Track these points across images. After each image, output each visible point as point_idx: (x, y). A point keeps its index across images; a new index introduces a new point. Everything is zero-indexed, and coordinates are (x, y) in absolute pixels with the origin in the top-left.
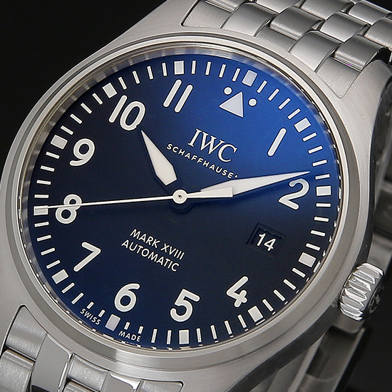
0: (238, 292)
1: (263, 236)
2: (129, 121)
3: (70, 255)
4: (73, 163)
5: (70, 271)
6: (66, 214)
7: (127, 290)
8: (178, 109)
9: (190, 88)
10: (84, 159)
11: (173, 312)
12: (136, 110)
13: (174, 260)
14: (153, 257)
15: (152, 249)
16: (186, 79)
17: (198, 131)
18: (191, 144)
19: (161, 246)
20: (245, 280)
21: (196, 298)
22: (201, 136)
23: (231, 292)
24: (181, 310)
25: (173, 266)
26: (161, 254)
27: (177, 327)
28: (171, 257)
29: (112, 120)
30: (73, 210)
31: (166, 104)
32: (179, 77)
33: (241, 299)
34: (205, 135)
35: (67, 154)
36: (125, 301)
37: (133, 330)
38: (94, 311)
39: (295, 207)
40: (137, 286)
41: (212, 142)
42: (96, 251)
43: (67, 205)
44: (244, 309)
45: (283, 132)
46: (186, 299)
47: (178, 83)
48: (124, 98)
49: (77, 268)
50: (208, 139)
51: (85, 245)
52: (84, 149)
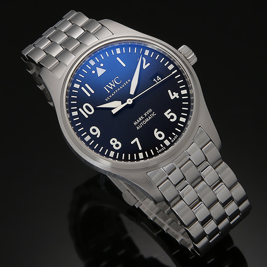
0: (173, 95)
1: (154, 80)
2: (90, 111)
3: (134, 150)
4: (98, 136)
5: (140, 152)
6: (117, 145)
7: (156, 133)
8: (93, 92)
9: (86, 85)
10: (98, 131)
11: (171, 120)
12: (87, 107)
13: (152, 113)
14: (147, 120)
15: (144, 120)
16: (82, 85)
17: (105, 88)
18: (109, 92)
19: (144, 116)
20: (169, 91)
21: (170, 110)
22: (107, 87)
23: (172, 98)
24: (172, 117)
26: (147, 117)
27: (178, 121)
28: (150, 114)
29: (87, 117)
30: (117, 142)
31: (89, 95)
32: (80, 87)
33: (176, 95)
34: (107, 86)
35: (93, 137)
36: (160, 136)
37: (173, 137)
38: (160, 148)
39: (149, 64)
40: (156, 130)
41: (111, 84)
42: (136, 140)
43: (114, 145)
44: (180, 95)
45: (118, 58)
46: (168, 114)
47: (83, 88)
48: (80, 109)
49: (140, 149)
50: (110, 85)
51: (132, 143)
52: (94, 130)
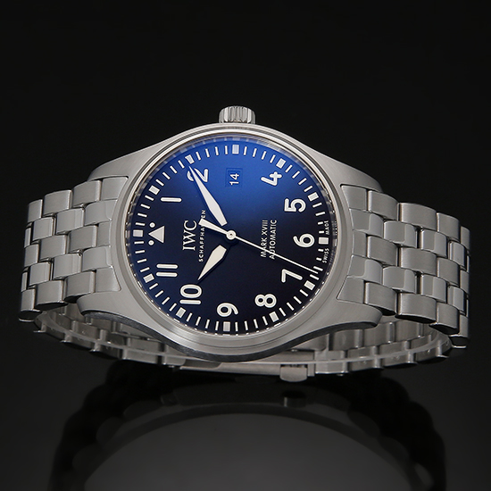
0: (272, 179)
1: (232, 183)
2: (196, 291)
3: (293, 286)
4: (236, 312)
5: (304, 281)
6: (270, 301)
7: (300, 243)
8: (176, 267)
9: (159, 266)
10: (230, 307)
11: (301, 210)
12: (186, 291)
13: (269, 224)
14: (273, 237)
15: (269, 240)
16: (154, 271)
17: (184, 248)
18: (194, 248)
19: (264, 237)
20: (263, 179)
21: (287, 201)
22: (186, 246)
23: (274, 183)
24: (298, 206)
25: (273, 223)
26: (269, 233)
27: (309, 204)
28: (268, 227)
29: (199, 302)
30: (265, 298)
31: (175, 275)
32: (154, 275)
33: (276, 176)
34: (185, 243)
35: (232, 318)
36: (307, 240)
37: (322, 228)
38: (321, 255)
39: (206, 171)
40: (295, 238)
41: (188, 237)
42: (285, 272)
43: (265, 303)
44: (280, 171)
45: (163, 199)
46: (290, 206)
47: (158, 274)
48: (182, 302)
49: (300, 278)
50: (187, 240)
51: (284, 280)
52: (224, 310)
